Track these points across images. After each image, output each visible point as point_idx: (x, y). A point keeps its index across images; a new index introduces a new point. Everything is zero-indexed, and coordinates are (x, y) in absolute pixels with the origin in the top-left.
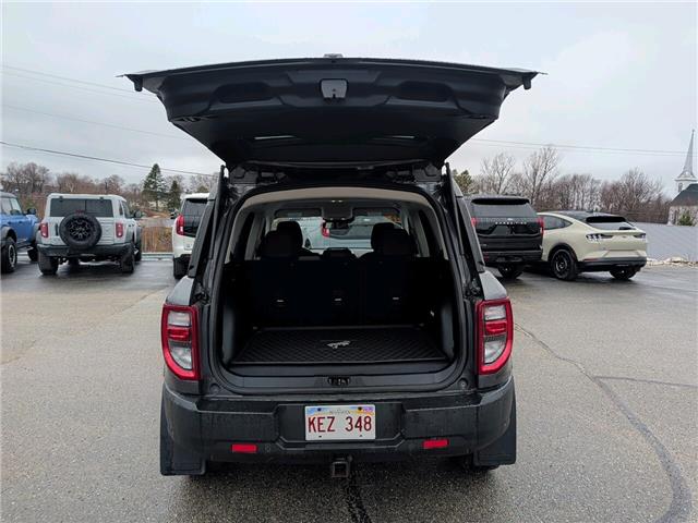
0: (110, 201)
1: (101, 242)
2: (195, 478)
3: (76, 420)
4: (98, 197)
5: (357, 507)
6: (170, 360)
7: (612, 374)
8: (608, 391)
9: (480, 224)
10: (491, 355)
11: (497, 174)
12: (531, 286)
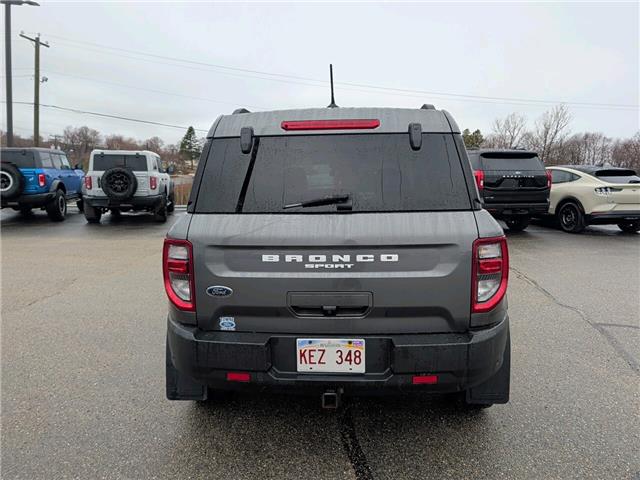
0: (144, 156)
1: (137, 194)
2: (200, 404)
3: (101, 349)
4: (134, 153)
5: (350, 437)
6: (171, 293)
7: (615, 321)
8: (610, 338)
9: (488, 177)
10: (485, 294)
11: (508, 134)
12: (536, 238)
